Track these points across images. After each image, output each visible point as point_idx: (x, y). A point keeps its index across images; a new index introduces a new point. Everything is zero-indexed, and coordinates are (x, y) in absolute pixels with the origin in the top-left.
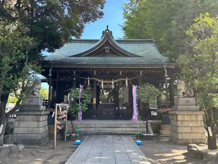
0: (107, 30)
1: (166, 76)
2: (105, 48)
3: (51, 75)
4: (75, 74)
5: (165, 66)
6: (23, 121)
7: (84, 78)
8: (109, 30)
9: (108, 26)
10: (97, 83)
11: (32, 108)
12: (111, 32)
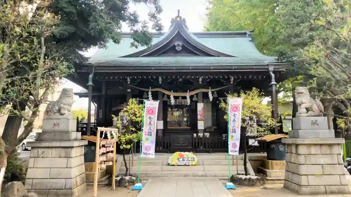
0: (178, 16)
1: (273, 83)
2: (176, 44)
3: (92, 84)
4: (129, 83)
5: (271, 68)
6: (43, 157)
7: (144, 89)
8: (181, 18)
9: (179, 11)
10: (163, 96)
11: (58, 136)
12: (184, 19)
